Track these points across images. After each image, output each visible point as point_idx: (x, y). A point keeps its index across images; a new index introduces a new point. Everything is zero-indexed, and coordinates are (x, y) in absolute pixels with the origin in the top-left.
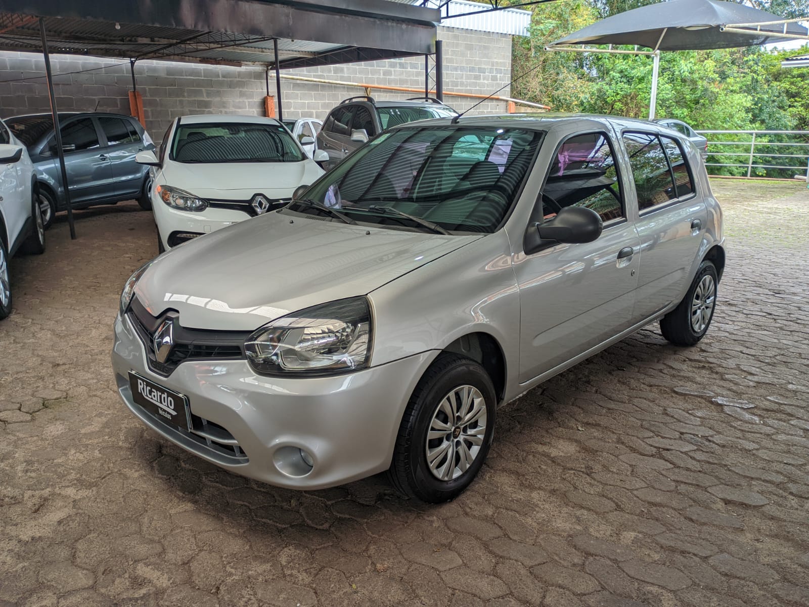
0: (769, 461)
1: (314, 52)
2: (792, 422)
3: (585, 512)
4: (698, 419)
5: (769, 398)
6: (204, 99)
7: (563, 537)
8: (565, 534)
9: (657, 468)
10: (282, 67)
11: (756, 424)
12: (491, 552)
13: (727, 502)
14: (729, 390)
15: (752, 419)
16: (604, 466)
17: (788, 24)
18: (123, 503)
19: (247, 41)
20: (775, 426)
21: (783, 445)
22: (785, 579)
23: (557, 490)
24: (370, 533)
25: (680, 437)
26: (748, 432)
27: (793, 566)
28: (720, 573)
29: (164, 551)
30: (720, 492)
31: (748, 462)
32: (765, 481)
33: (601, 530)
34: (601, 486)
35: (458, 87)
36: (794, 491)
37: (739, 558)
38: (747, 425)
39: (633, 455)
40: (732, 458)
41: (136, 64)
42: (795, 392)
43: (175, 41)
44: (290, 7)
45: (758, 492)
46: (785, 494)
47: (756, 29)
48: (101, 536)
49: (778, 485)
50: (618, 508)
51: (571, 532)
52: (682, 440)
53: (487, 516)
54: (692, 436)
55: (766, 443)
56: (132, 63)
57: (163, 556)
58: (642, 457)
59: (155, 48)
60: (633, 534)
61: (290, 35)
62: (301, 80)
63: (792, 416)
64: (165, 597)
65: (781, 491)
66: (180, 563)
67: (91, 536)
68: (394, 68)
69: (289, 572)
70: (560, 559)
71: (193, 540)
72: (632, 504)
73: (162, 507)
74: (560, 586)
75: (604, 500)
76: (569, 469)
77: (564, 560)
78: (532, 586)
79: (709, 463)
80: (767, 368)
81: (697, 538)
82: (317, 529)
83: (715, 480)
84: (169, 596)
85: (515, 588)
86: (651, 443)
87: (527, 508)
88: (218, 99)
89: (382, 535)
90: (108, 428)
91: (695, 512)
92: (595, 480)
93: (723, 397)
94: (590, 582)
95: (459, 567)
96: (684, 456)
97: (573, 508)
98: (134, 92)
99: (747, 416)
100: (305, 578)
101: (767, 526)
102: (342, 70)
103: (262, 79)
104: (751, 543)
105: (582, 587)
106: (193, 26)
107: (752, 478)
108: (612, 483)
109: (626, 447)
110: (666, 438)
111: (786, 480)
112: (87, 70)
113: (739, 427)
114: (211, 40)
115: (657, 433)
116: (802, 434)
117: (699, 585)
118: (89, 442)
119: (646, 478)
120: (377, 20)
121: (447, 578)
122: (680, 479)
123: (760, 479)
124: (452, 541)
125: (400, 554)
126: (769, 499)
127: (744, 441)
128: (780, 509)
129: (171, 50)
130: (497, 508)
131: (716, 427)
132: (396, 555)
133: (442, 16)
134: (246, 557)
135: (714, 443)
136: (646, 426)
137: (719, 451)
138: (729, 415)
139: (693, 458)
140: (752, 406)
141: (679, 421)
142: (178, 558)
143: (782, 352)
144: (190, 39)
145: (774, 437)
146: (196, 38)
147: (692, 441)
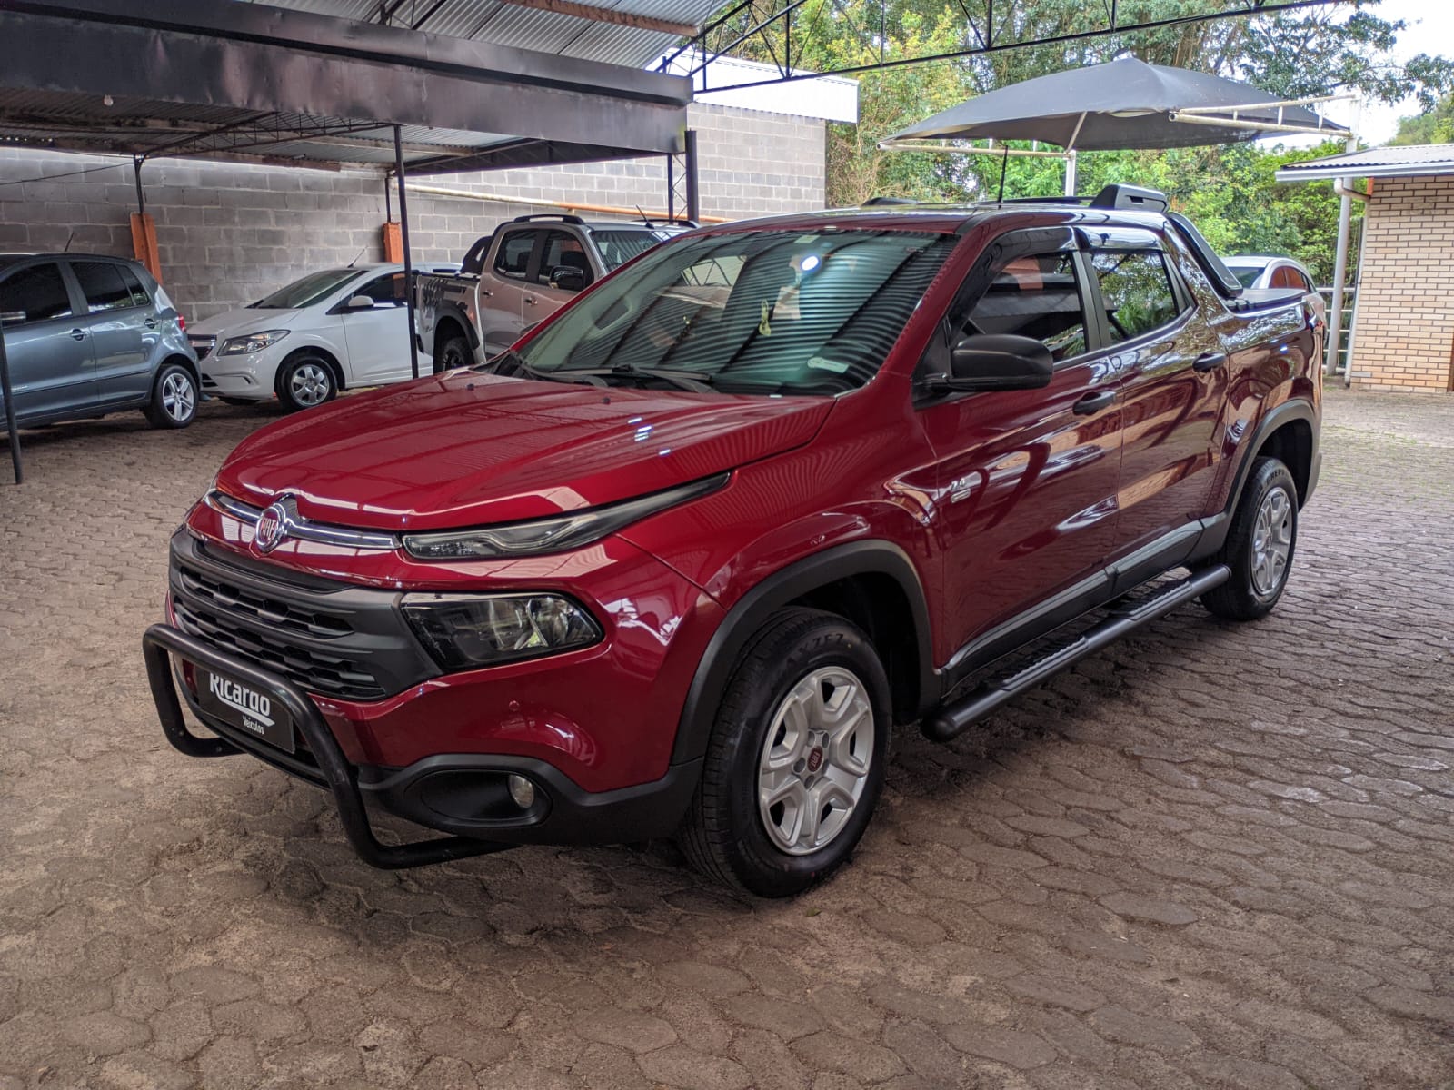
0: (1206, 850)
1: (473, 147)
2: (1251, 785)
3: (894, 945)
4: (1099, 782)
5: (1218, 744)
6: (271, 228)
7: (853, 988)
8: (857, 983)
9: (1020, 866)
11: (1192, 789)
12: (725, 1018)
13: (1130, 920)
14: (1155, 732)
15: (1187, 780)
16: (933, 867)
17: (1285, 108)
18: (84, 958)
19: (346, 129)
20: (1223, 791)
21: (1231, 823)
22: (1210, 1044)
23: (851, 909)
24: (522, 995)
25: (1066, 814)
26: (1178, 802)
27: (1223, 1023)
28: (1105, 1039)
29: (153, 1038)
30: (1119, 902)
31: (1170, 852)
32: (1193, 884)
33: (915, 974)
34: (924, 900)
35: (731, 207)
36: (1240, 898)
37: (1138, 1013)
38: (1175, 790)
39: (985, 846)
40: (1145, 846)
41: (144, 165)
42: (1262, 734)
43: (215, 126)
44: (422, 71)
45: (1182, 902)
46: (1226, 905)
47: (1231, 117)
48: (41, 1015)
49: (1215, 891)
50: (949, 936)
51: (867, 979)
52: (1067, 818)
53: (726, 957)
54: (1085, 812)
55: (1205, 819)
56: (138, 164)
57: (152, 1047)
58: (997, 849)
59: (182, 138)
60: (967, 980)
61: (424, 118)
62: (450, 195)
65: (1219, 900)
66: (181, 1058)
67: (24, 1014)
68: (617, 174)
69: (374, 1067)
70: (844, 1024)
71: (204, 1017)
72: (973, 928)
73: (153, 962)
74: (838, 1071)
75: (927, 924)
76: (875, 874)
77: (850, 1026)
78: (791, 1071)
79: (1107, 855)
80: (1223, 694)
81: (1073, 982)
82: (427, 991)
83: (1114, 884)
85: (763, 1077)
86: (1016, 826)
87: (797, 941)
88: (296, 228)
89: (543, 997)
90: (64, 826)
91: (1075, 937)
92: (915, 889)
93: (1142, 744)
94: (888, 1062)
95: (672, 1046)
96: (1067, 844)
97: (875, 938)
98: (141, 215)
99: (1177, 773)
100: (400, 1075)
101: (1189, 958)
102: (524, 178)
103: (380, 192)
104: (1161, 986)
105: (876, 1070)
106: (246, 102)
107: (1175, 880)
108: (943, 894)
109: (975, 832)
110: (1043, 815)
111: (1230, 881)
112: (50, 176)
113: (1163, 795)
114: (282, 125)
115: (1027, 808)
116: (1265, 804)
117: (1067, 1059)
118: (28, 851)
119: (1001, 884)
120: (580, 95)
121: (649, 1066)
122: (1057, 883)
123: (1187, 881)
124: (664, 1001)
125: (571, 1027)
126: (1199, 914)
127: (1169, 818)
128: (1215, 929)
129: (208, 141)
130: (746, 943)
131: (1125, 796)
132: (564, 1029)
133: (696, 89)
134: (300, 1044)
135: (1119, 821)
136: (1011, 797)
137: (1126, 835)
138: (1148, 773)
139: (1082, 849)
140: (1187, 758)
141: (1067, 786)
142: (178, 1049)
143: (1249, 667)
144: (244, 122)
145: (1219, 810)
146: (252, 120)
147: (1085, 819)
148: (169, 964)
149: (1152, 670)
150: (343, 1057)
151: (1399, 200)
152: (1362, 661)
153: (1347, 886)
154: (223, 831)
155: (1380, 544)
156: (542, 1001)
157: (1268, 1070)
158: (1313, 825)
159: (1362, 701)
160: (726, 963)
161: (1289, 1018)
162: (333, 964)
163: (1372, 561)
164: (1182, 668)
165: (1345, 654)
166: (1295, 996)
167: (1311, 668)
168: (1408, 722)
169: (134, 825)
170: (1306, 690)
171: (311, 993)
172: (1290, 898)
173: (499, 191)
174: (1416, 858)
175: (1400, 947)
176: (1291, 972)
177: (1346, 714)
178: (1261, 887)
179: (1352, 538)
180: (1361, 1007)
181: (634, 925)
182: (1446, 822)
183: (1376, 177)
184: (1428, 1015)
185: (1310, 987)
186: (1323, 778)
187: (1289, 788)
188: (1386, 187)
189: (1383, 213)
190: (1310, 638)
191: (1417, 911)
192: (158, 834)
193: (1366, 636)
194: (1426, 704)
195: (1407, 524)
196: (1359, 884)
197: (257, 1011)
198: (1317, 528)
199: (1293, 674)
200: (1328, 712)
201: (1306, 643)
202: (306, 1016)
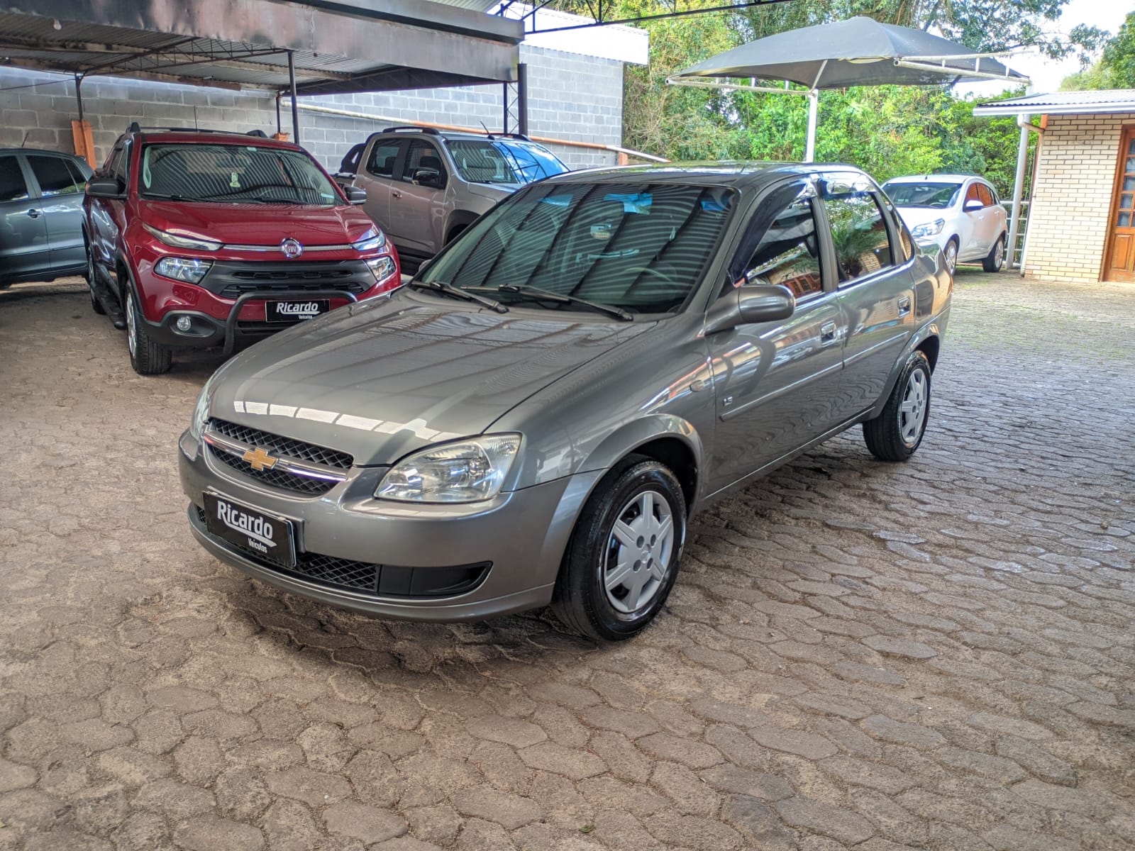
0: (939, 605)
1: (347, 74)
2: (971, 560)
3: (708, 672)
4: (855, 557)
5: (943, 531)
7: (679, 702)
8: (682, 699)
9: (800, 617)
10: (301, 92)
11: (926, 562)
12: (584, 723)
13: (886, 655)
14: (895, 522)
15: (922, 556)
16: (734, 616)
17: (982, 59)
18: (75, 679)
19: (249, 53)
20: (949, 564)
21: (957, 587)
22: (952, 743)
23: (673, 646)
24: (425, 707)
25: (831, 580)
26: (916, 572)
27: (962, 728)
28: (874, 738)
29: (136, 738)
30: (877, 643)
31: (912, 607)
32: (933, 629)
33: (725, 692)
34: (729, 640)
35: (548, 129)
36: (968, 640)
37: (897, 721)
38: (912, 563)
39: (771, 602)
40: (894, 603)
41: (83, 81)
42: (976, 524)
43: (142, 50)
44: (310, 7)
45: (924, 643)
46: (957, 644)
47: (940, 65)
48: (45, 722)
49: (949, 635)
50: (750, 664)
51: (690, 696)
52: (832, 583)
53: (581, 680)
54: (846, 578)
55: (938, 584)
56: (78, 80)
57: (136, 744)
58: (782, 604)
59: (112, 60)
61: (313, 46)
62: (328, 112)
63: (971, 552)
64: (140, 794)
65: (952, 641)
66: (160, 752)
67: (31, 721)
68: (459, 99)
69: (314, 758)
70: (674, 728)
71: (176, 722)
72: (768, 660)
73: (131, 683)
74: (673, 760)
75: (732, 657)
76: (689, 622)
77: (679, 729)
78: (637, 761)
79: (865, 609)
80: (943, 495)
81: (846, 698)
82: (351, 703)
83: (872, 630)
84: (146, 793)
85: (615, 765)
86: (794, 588)
87: (634, 669)
89: (441, 708)
90: (50, 583)
91: (845, 667)
92: (721, 633)
93: (886, 530)
94: (711, 754)
95: (543, 743)
96: (834, 601)
97: (693, 667)
98: (80, 121)
99: (915, 553)
100: (335, 763)
101: (932, 682)
102: (386, 101)
103: (271, 108)
104: (913, 701)
105: (701, 760)
106: (170, 29)
107: (917, 627)
108: (743, 636)
109: (763, 592)
110: (814, 581)
111: (959, 627)
112: (9, 88)
113: (905, 567)
114: (196, 49)
115: (802, 575)
116: (981, 573)
117: (846, 753)
118: (22, 601)
119: (786, 629)
120: (436, 32)
121: (527, 757)
122: (828, 628)
123: (927, 627)
124: (535, 711)
125: (465, 730)
126: (937, 650)
127: (910, 583)
128: (951, 662)
129: (137, 62)
130: (594, 670)
131: (876, 567)
132: (460, 731)
133: (526, 30)
134: (253, 741)
135: (872, 585)
136: (789, 567)
137: (878, 595)
138: (892, 552)
139: (846, 604)
140: (921, 540)
141: (831, 560)
142: (157, 746)
143: (963, 476)
144: (165, 48)
145: (947, 577)
146: (173, 46)
147: (846, 583)
148: (144, 684)
149: (889, 478)
150: (289, 751)
151: (1066, 133)
152: (1048, 473)
153: (1048, 632)
154: (178, 588)
155: (1055, 390)
156: (441, 711)
157: (999, 761)
158: (1018, 589)
159: (1049, 501)
160: (580, 684)
161: (1011, 725)
162: (275, 684)
163: (1050, 402)
164: (912, 476)
165: (1034, 467)
166: (1014, 709)
167: (1009, 477)
168: (1085, 516)
169: (107, 583)
170: (1007, 493)
171: (259, 705)
172: (1006, 639)
173: (366, 110)
174: (1098, 613)
175: (1090, 675)
176: (1010, 692)
177: (1038, 510)
178: (983, 632)
179: (1033, 385)
180: (1065, 716)
181: (507, 656)
182: (1118, 587)
183: (1049, 115)
184: (1115, 722)
185: (1025, 703)
186: (1024, 556)
187: (999, 563)
188: (1057, 123)
189: (1053, 143)
190: (1007, 456)
191: (1101, 650)
192: (126, 590)
193: (1050, 455)
194: (1097, 504)
195: (1072, 376)
196: (1057, 631)
197: (217, 718)
198: (1006, 378)
199: (993, 481)
200: (1025, 509)
201: (1004, 459)
202: (257, 722)
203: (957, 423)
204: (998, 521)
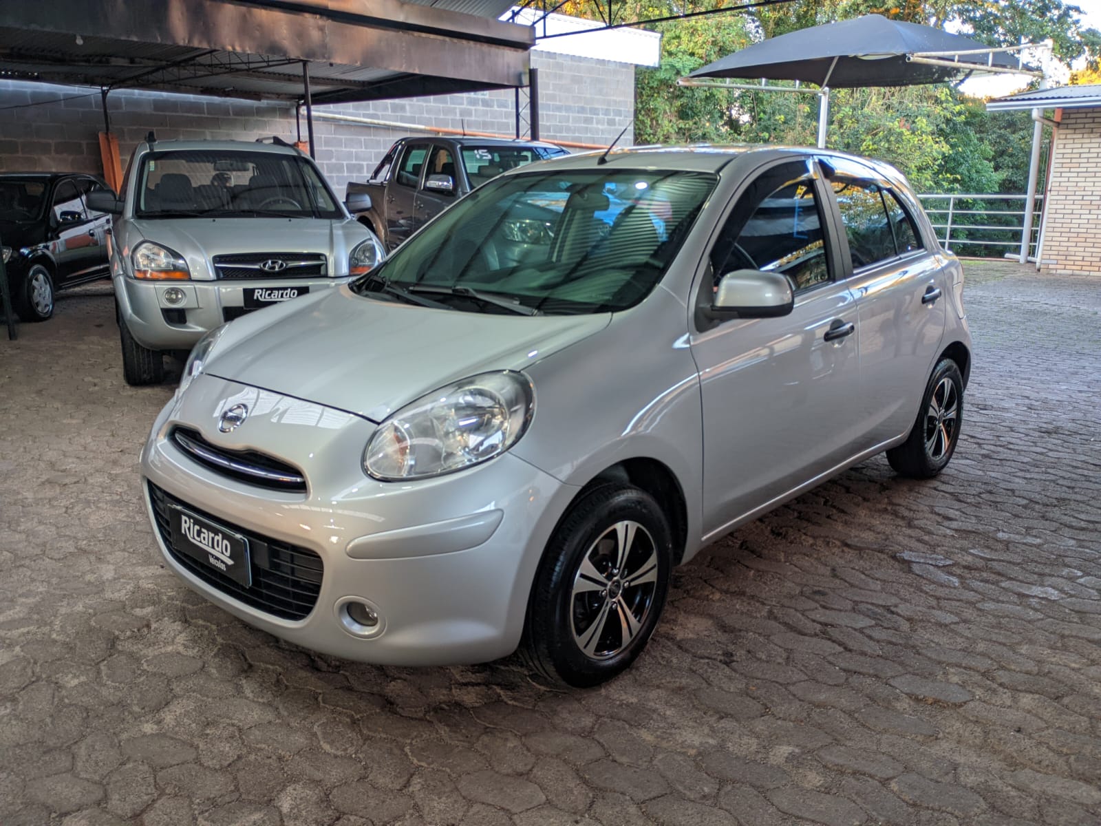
0: (972, 639)
1: (363, 82)
2: (1003, 585)
4: (879, 582)
5: (972, 551)
7: (690, 756)
8: (692, 752)
9: (821, 653)
11: (955, 588)
12: (585, 782)
13: (916, 699)
14: (919, 540)
15: (950, 581)
16: (749, 652)
17: (995, 54)
18: (50, 726)
19: (265, 64)
20: (980, 590)
21: (990, 617)
22: (995, 809)
23: (684, 688)
24: (415, 761)
25: (854, 609)
27: (1005, 789)
28: (906, 803)
29: (106, 797)
30: (903, 684)
31: (944, 640)
32: (965, 668)
33: (743, 744)
34: (744, 680)
35: (561, 132)
36: (1006, 681)
37: (932, 780)
38: (941, 589)
39: (791, 635)
40: (922, 636)
41: (109, 95)
42: (1007, 544)
43: (164, 63)
44: (325, 18)
45: (957, 684)
46: (995, 686)
47: (953, 60)
49: (984, 673)
50: (766, 710)
51: (702, 749)
52: (855, 612)
53: (583, 728)
54: (870, 607)
55: (969, 613)
56: (104, 94)
57: (105, 804)
58: (801, 637)
59: (135, 73)
61: (326, 56)
62: (346, 120)
65: (988, 682)
66: (129, 815)
68: (474, 104)
69: (291, 824)
70: (685, 788)
71: (150, 778)
72: (787, 705)
73: (108, 730)
75: (748, 701)
76: (701, 658)
77: (690, 790)
79: (890, 643)
80: (969, 510)
81: (875, 753)
82: (336, 757)
83: (900, 668)
86: (814, 618)
87: (641, 716)
89: (432, 763)
90: (38, 614)
91: (873, 714)
92: (735, 671)
93: (910, 550)
94: (726, 822)
95: (541, 806)
96: (857, 634)
97: (705, 713)
98: (107, 134)
99: (943, 577)
102: (403, 108)
103: (291, 117)
106: (187, 42)
107: (949, 665)
108: (759, 675)
109: (780, 623)
110: (835, 609)
111: (995, 666)
112: (40, 101)
113: (931, 593)
114: (215, 62)
115: (821, 603)
116: (1015, 601)
117: (876, 821)
118: (8, 634)
119: (806, 667)
120: (447, 39)
121: (523, 825)
122: (852, 667)
123: (960, 665)
124: (533, 767)
125: (457, 790)
126: (973, 693)
127: (939, 612)
128: (988, 707)
129: (158, 75)
130: (599, 717)
131: (901, 593)
132: (451, 792)
133: (537, 36)
134: (229, 803)
135: (900, 615)
136: (808, 594)
137: (905, 626)
138: (918, 575)
139: (870, 637)
140: (949, 562)
142: (127, 807)
143: (990, 488)
144: (185, 61)
145: (979, 605)
146: (193, 58)
147: (870, 613)
148: (121, 731)
149: (912, 490)
150: (265, 815)
151: (1082, 126)
152: (1079, 484)
154: (167, 619)
155: (1080, 392)
156: (432, 766)
158: (1057, 619)
159: (1083, 516)
160: (584, 733)
161: (1059, 785)
162: (257, 733)
163: (1076, 405)
164: (935, 489)
165: (1065, 478)
166: (1062, 766)
167: (1038, 489)
169: (95, 613)
170: (1037, 507)
171: (239, 757)
172: (1047, 680)
173: (383, 117)
176: (1055, 745)
177: (1071, 527)
178: (1021, 672)
179: (1057, 386)
181: (506, 700)
183: (1064, 108)
185: (1073, 757)
186: (1060, 580)
187: (1034, 587)
188: (1072, 116)
189: (1069, 136)
190: (1035, 466)
192: (114, 622)
193: (1079, 465)
197: (193, 774)
198: (1029, 379)
199: (1025, 494)
200: (1058, 525)
201: (1032, 469)
202: (235, 778)
203: (980, 429)
204: (1030, 540)
